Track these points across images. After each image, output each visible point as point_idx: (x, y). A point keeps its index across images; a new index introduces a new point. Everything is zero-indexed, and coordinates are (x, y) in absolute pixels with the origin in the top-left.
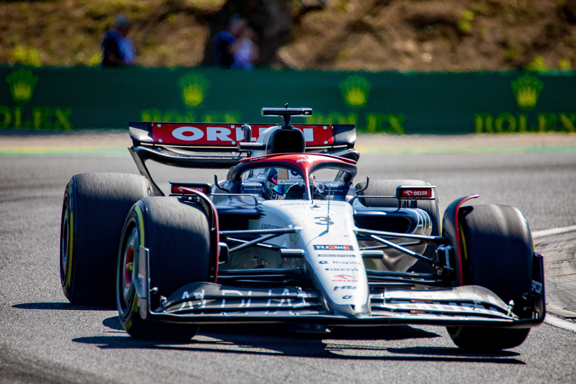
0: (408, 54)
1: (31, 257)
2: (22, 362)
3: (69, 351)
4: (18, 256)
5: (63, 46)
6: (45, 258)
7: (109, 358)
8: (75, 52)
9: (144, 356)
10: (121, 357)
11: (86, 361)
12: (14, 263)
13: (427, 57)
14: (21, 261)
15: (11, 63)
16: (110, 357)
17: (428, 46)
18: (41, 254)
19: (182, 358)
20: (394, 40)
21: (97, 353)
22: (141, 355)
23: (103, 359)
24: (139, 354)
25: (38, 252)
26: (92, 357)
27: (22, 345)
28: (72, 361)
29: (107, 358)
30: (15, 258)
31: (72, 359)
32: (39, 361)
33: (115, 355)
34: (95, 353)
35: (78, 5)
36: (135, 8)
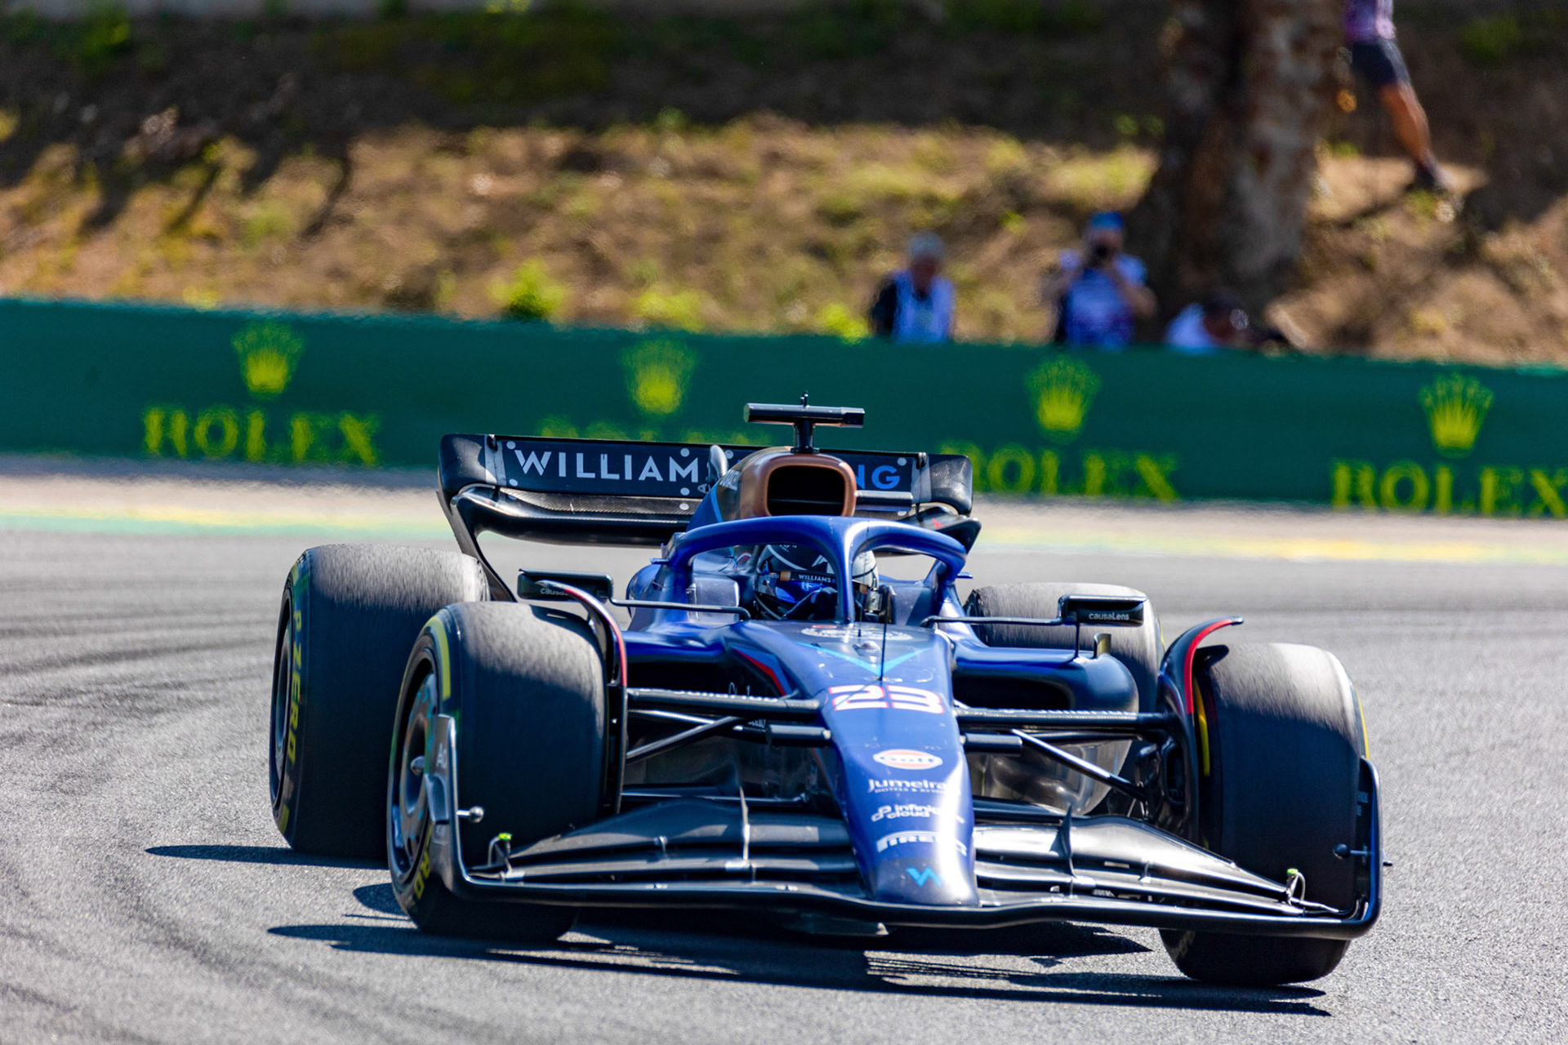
2: (657, 1028)
3: (766, 1008)
5: (757, 284)
7: (859, 1029)
8: (783, 299)
9: (942, 1027)
10: (886, 1027)
11: (804, 1031)
15: (636, 326)
16: (862, 1026)
19: (1030, 1035)
20: (1549, 290)
21: (831, 1014)
22: (936, 1023)
23: (845, 1031)
24: (930, 1022)
26: (820, 1025)
27: (658, 988)
28: (773, 1031)
29: (854, 1028)
31: (771, 1025)
32: (694, 1028)
33: (874, 1022)
34: (827, 1014)
35: (798, 192)
36: (931, 201)
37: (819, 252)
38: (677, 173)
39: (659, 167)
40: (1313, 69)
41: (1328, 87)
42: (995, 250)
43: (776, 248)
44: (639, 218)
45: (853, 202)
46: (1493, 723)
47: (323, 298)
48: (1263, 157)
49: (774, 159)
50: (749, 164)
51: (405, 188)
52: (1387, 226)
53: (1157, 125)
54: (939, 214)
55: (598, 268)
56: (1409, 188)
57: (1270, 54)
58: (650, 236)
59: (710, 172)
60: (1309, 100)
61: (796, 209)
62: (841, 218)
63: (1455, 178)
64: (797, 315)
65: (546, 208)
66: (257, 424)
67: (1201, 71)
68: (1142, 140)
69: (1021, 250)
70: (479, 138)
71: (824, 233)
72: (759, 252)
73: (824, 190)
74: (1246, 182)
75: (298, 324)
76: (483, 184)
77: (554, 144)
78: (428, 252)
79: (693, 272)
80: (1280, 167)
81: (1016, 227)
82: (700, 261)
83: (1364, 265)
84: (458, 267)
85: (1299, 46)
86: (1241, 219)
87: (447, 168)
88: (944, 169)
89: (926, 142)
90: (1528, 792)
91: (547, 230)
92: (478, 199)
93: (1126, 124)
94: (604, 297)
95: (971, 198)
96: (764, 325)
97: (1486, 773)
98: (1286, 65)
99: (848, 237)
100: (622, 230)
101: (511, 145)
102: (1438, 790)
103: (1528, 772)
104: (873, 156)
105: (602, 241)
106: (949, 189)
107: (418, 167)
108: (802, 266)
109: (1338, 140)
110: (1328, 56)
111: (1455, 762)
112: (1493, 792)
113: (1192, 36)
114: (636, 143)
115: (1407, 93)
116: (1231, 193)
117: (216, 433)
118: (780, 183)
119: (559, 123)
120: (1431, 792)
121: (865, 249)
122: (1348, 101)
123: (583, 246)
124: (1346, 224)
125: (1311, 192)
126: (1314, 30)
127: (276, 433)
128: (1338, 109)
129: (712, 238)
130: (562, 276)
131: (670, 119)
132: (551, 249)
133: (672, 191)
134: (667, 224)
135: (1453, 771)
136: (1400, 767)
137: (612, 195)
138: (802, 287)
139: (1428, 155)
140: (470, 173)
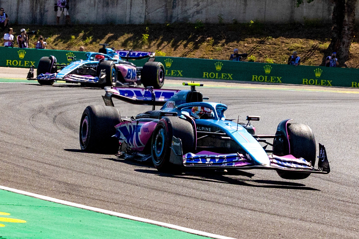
15: (265, 63)
35: (286, 46)
36: (302, 48)
38: (270, 44)
39: (268, 43)
43: (283, 54)
44: (266, 49)
45: (293, 48)
47: (226, 59)
48: (344, 43)
49: (283, 42)
50: (280, 43)
53: (331, 39)
55: (261, 55)
57: (345, 30)
58: (267, 51)
59: (275, 44)
60: (350, 36)
61: (285, 49)
62: (292, 50)
64: (285, 62)
66: (217, 74)
67: (336, 32)
68: (329, 40)
70: (246, 39)
71: (289, 52)
72: (281, 54)
73: (289, 46)
74: (341, 46)
75: (223, 62)
76: (246, 45)
77: (255, 40)
79: (272, 56)
80: (346, 44)
82: (273, 55)
85: (348, 29)
87: (241, 42)
88: (304, 44)
89: (302, 40)
94: (261, 59)
96: (281, 63)
98: (347, 32)
100: (263, 51)
101: (250, 40)
104: (295, 42)
105: (261, 52)
106: (304, 46)
108: (286, 56)
113: (335, 28)
116: (340, 48)
117: (212, 75)
118: (283, 45)
119: (256, 37)
122: (354, 36)
123: (259, 53)
126: (351, 28)
127: (220, 75)
130: (256, 57)
131: (270, 37)
132: (255, 53)
133: (269, 46)
134: (270, 50)
138: (286, 58)
140: (244, 43)
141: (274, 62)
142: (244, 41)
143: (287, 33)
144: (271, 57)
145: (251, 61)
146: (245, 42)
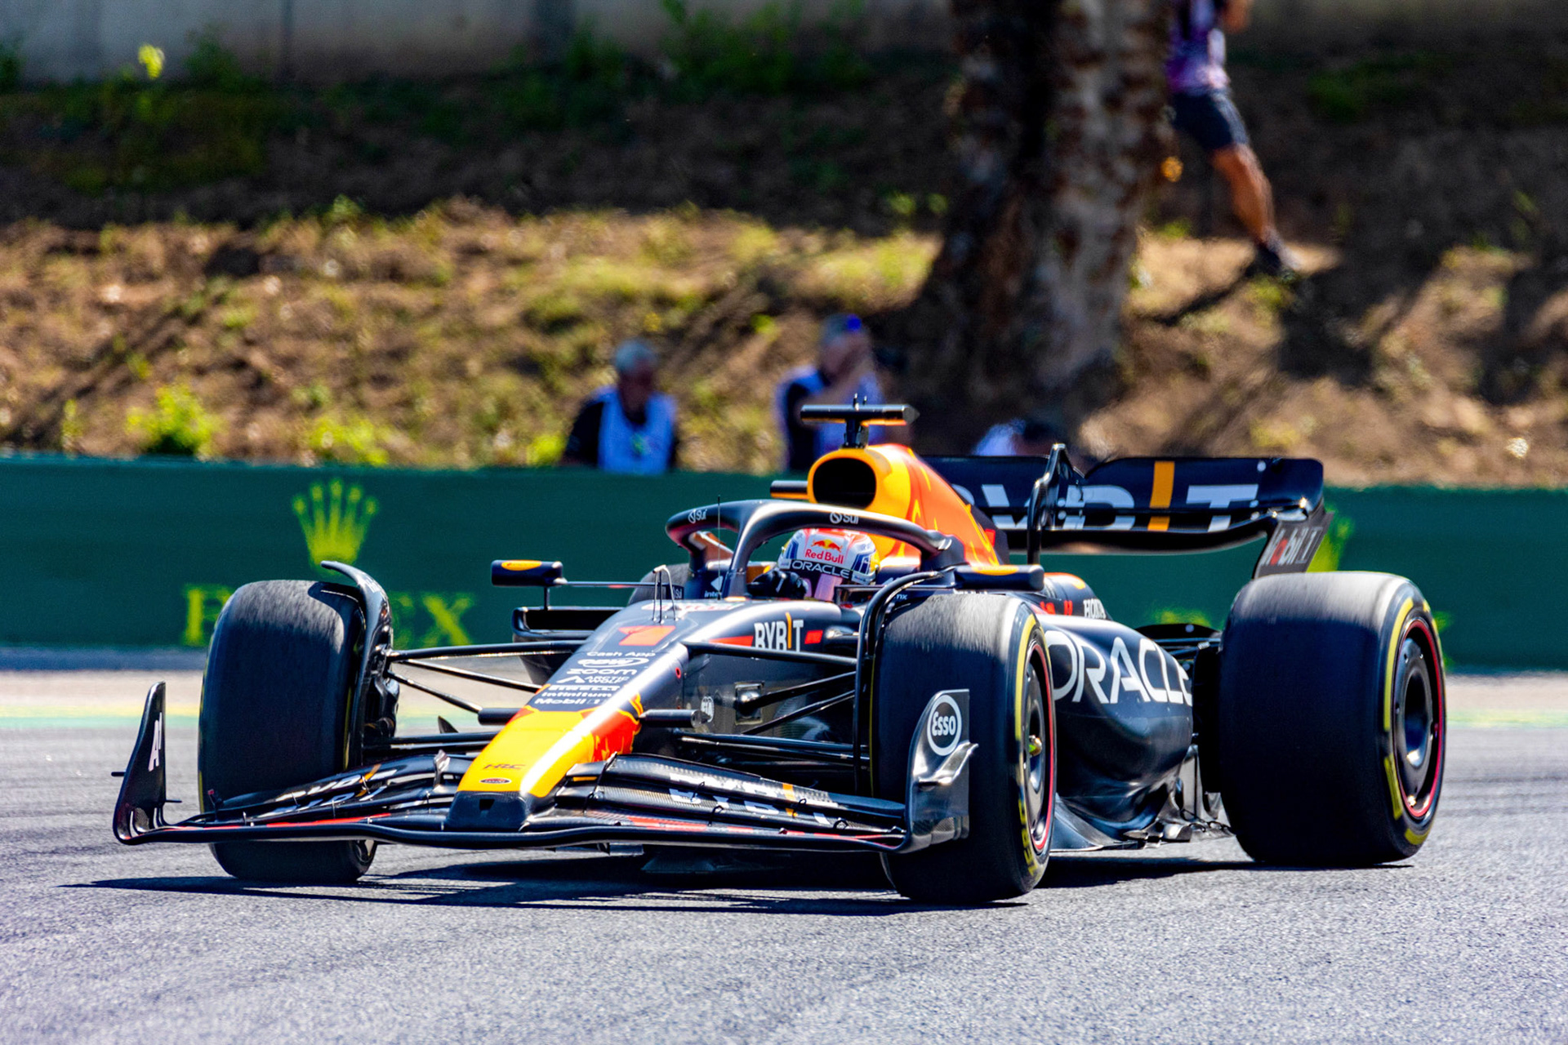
0: (1464, 438)
1: (360, 1021)
4: (324, 1016)
5: (452, 410)
6: (401, 1024)
8: (488, 429)
12: (314, 1035)
13: (1519, 447)
14: (333, 1030)
17: (1521, 417)
18: (391, 1010)
25: (380, 1005)
30: (317, 1020)
35: (501, 293)
36: (663, 302)
37: (528, 366)
38: (351, 275)
39: (330, 269)
40: (1131, 131)
41: (1149, 152)
42: (744, 359)
43: (474, 366)
44: (307, 330)
45: (570, 304)
46: (1361, 924)
48: (1070, 241)
49: (472, 253)
50: (442, 262)
51: (19, 301)
52: (1218, 320)
53: (939, 203)
54: (675, 317)
55: (259, 392)
56: (1248, 273)
57: (1078, 112)
58: (318, 350)
59: (394, 273)
60: (1125, 169)
61: (500, 315)
62: (559, 324)
63: (1301, 259)
64: (503, 442)
65: (195, 320)
67: (992, 134)
68: (921, 223)
69: (774, 357)
70: (109, 236)
71: (536, 344)
72: (455, 369)
73: (533, 292)
74: (1050, 271)
76: (114, 293)
77: (201, 242)
78: (50, 377)
79: (369, 393)
80: (1091, 251)
81: (769, 330)
82: (381, 381)
83: (1197, 368)
84: (84, 393)
85: (1112, 102)
86: (1044, 315)
87: (69, 272)
88: (681, 262)
89: (657, 229)
90: (1404, 1008)
91: (196, 347)
92: (109, 309)
93: (904, 204)
94: (266, 427)
95: (714, 296)
96: (462, 459)
97: (1351, 987)
98: (1097, 127)
99: (564, 347)
100: (285, 346)
101: (149, 243)
102: (1292, 1008)
103: (1405, 982)
104: (595, 248)
105: (258, 358)
106: (685, 286)
107: (35, 276)
108: (506, 383)
109: (1161, 219)
110: (1149, 114)
111: (1312, 973)
112: (1359, 1009)
113: (979, 93)
114: (303, 238)
115: (1246, 156)
116: (1031, 286)
118: (479, 282)
119: (209, 217)
120: (1284, 1010)
121: (585, 361)
122: (1173, 168)
123: (240, 365)
124: (1169, 320)
125: (1132, 282)
126: (1130, 82)
128: (1159, 179)
129: (398, 355)
130: (215, 405)
131: (342, 208)
132: (200, 371)
133: (346, 296)
134: (346, 337)
135: (1311, 984)
136: (1246, 981)
137: (270, 302)
138: (505, 410)
139: (1270, 233)
140: (97, 280)
141: (392, 453)
142: (92, 252)
143: (510, 161)
144: (361, 405)
145: (169, 446)
146: (106, 264)
